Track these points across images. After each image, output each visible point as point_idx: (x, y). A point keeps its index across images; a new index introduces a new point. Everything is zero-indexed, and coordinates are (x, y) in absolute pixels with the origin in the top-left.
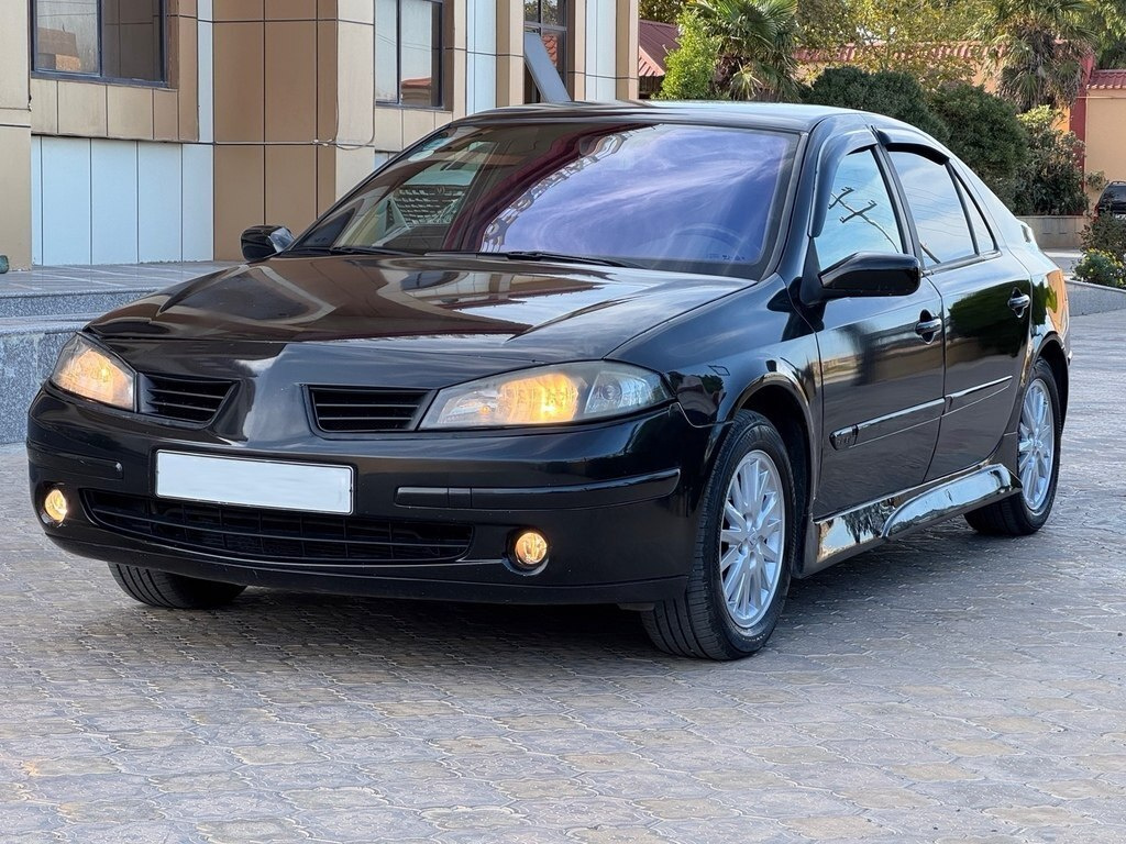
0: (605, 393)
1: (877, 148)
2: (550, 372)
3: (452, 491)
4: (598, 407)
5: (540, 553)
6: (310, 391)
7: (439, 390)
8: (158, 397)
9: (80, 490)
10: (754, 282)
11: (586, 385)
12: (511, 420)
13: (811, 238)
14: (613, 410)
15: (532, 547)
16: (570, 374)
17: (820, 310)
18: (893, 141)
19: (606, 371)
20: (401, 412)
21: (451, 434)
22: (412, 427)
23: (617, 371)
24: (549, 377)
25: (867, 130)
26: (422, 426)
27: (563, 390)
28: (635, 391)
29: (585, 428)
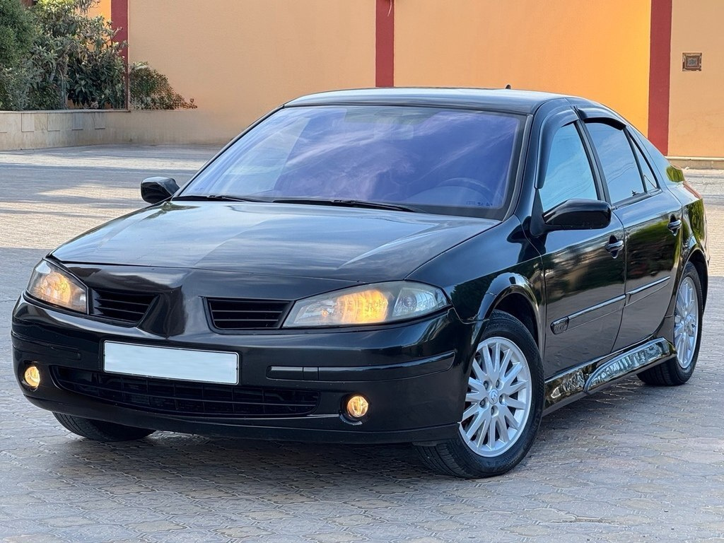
0: (405, 302)
1: (578, 122)
2: (369, 289)
3: (306, 369)
4: (401, 312)
5: (364, 409)
6: (208, 302)
7: (295, 301)
8: (103, 304)
9: (50, 367)
10: (500, 222)
11: (394, 298)
12: (344, 321)
13: (537, 190)
14: (411, 314)
15: (358, 406)
16: (381, 290)
17: (543, 238)
18: (589, 117)
19: (407, 288)
20: (270, 316)
21: (304, 331)
22: (279, 327)
23: (414, 287)
24: (368, 292)
25: (571, 110)
26: (284, 325)
27: (377, 301)
28: (425, 301)
29: (392, 326)
